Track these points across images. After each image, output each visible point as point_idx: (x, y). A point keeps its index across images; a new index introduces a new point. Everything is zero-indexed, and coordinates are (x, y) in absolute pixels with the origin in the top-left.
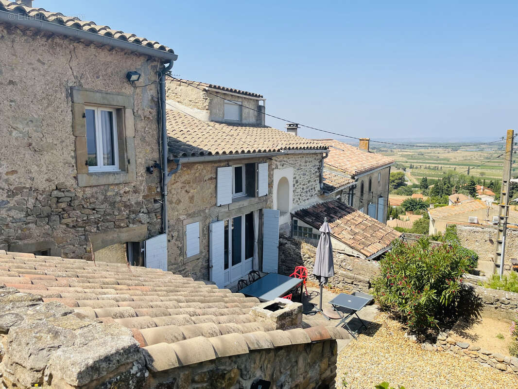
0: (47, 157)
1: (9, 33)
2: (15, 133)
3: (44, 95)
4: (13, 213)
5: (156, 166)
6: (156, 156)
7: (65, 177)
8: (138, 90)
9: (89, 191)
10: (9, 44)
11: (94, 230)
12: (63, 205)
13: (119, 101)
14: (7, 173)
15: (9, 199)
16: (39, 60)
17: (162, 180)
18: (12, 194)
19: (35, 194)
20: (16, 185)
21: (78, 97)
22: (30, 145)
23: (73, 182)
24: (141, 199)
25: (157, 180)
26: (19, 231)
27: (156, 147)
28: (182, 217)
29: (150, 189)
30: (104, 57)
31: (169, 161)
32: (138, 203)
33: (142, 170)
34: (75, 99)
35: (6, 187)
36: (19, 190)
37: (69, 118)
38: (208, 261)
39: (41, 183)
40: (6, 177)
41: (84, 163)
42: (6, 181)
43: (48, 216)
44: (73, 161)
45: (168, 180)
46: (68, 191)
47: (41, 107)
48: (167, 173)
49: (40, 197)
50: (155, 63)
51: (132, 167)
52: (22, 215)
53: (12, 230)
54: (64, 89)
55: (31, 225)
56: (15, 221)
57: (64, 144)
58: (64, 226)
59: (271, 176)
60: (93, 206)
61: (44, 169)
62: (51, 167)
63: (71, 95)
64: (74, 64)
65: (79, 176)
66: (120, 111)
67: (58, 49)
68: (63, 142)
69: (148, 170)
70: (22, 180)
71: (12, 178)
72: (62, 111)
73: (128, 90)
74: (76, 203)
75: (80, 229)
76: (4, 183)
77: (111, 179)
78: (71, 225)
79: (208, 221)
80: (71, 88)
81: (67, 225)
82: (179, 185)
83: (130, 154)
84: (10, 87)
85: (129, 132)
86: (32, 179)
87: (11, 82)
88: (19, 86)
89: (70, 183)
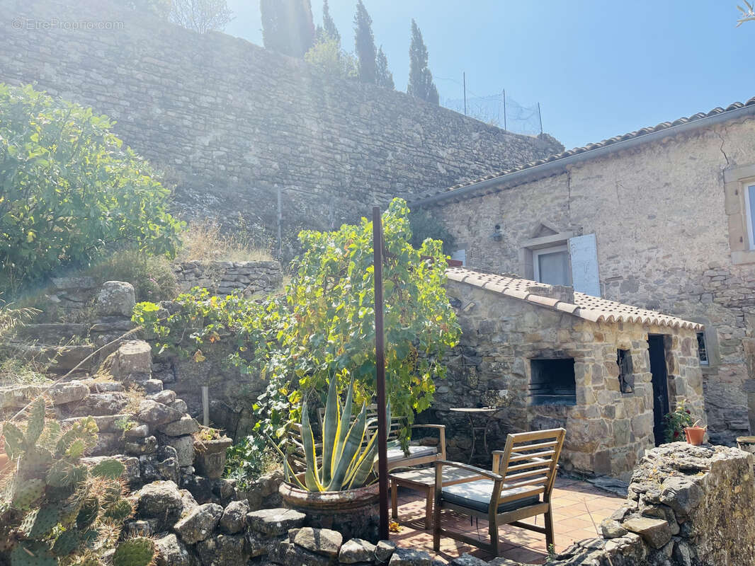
0: (699, 239)
1: (665, 147)
2: (670, 224)
3: (696, 186)
4: (667, 290)
7: (718, 256)
9: (746, 269)
10: (665, 155)
12: (717, 284)
14: (664, 257)
15: (665, 279)
16: (691, 158)
18: (667, 274)
19: (688, 274)
20: (670, 266)
21: (730, 177)
22: (684, 231)
23: (726, 260)
26: (674, 306)
34: (727, 179)
35: (663, 268)
36: (673, 271)
37: (721, 198)
39: (693, 264)
40: (663, 260)
41: (739, 239)
42: (662, 264)
43: (701, 294)
44: (726, 240)
46: (723, 270)
47: (693, 197)
49: (693, 277)
52: (676, 292)
53: (668, 305)
54: (715, 174)
55: (684, 302)
56: (670, 297)
57: (717, 225)
58: (719, 305)
61: (696, 250)
62: (703, 249)
63: (723, 177)
64: (727, 148)
65: (733, 254)
67: (709, 140)
68: (715, 223)
70: (676, 262)
71: (667, 261)
72: (714, 195)
74: (731, 282)
75: (735, 309)
76: (661, 266)
78: (726, 304)
80: (724, 171)
81: (722, 304)
84: (665, 189)
86: (685, 261)
87: (667, 184)
88: (673, 186)
89: (723, 261)
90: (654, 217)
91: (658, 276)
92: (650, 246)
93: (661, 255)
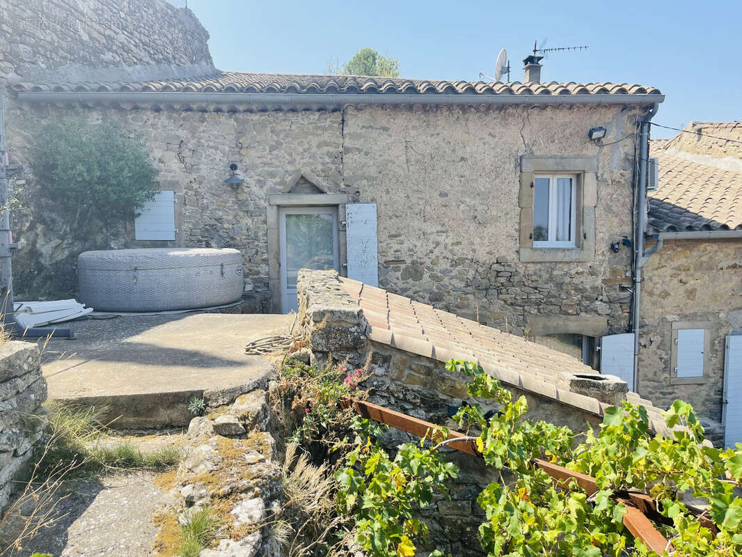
0: (490, 229)
1: (464, 113)
2: (462, 207)
3: (492, 168)
4: (454, 282)
5: (626, 242)
6: (627, 229)
7: (507, 250)
8: (605, 149)
9: (531, 268)
10: (464, 123)
11: (534, 311)
12: (503, 280)
13: (579, 165)
14: (453, 244)
15: (452, 268)
16: (490, 134)
17: (633, 260)
18: (455, 263)
19: (476, 266)
20: (459, 255)
21: (528, 166)
22: (476, 217)
23: (515, 256)
24: (599, 283)
25: (626, 261)
26: (459, 300)
27: (627, 219)
28: (669, 318)
29: (614, 272)
30: (563, 117)
31: (646, 236)
32: (594, 288)
33: (604, 247)
34: (524, 169)
35: (451, 257)
36: (461, 261)
37: (516, 189)
38: (721, 392)
39: (482, 256)
40: (451, 248)
41: (529, 236)
42: (451, 251)
43: (487, 289)
44: (517, 235)
45: (641, 261)
46: (509, 266)
47: (488, 180)
48: (641, 252)
49: (480, 270)
50: (633, 112)
51: (588, 243)
52: (463, 284)
53: (452, 298)
54: (513, 159)
55: (469, 296)
56: (455, 289)
57: (509, 217)
58: (502, 302)
60: (535, 284)
61: (486, 241)
62: (493, 240)
63: (520, 165)
64: (526, 132)
65: (522, 251)
66: (579, 176)
67: (510, 119)
68: (507, 214)
69: (613, 249)
70: (465, 252)
71: (456, 248)
72: (509, 183)
73: (592, 150)
74: (516, 279)
75: (518, 308)
76: (449, 253)
77: (560, 256)
78: (509, 301)
79: (722, 332)
80: (521, 158)
81: (505, 302)
82: (668, 271)
83: (588, 227)
84: (461, 163)
85: (589, 200)
86: (474, 251)
87: (463, 159)
88: (469, 162)
89: (511, 257)
90: (446, 195)
91: (444, 265)
92: (439, 228)
93: (449, 241)
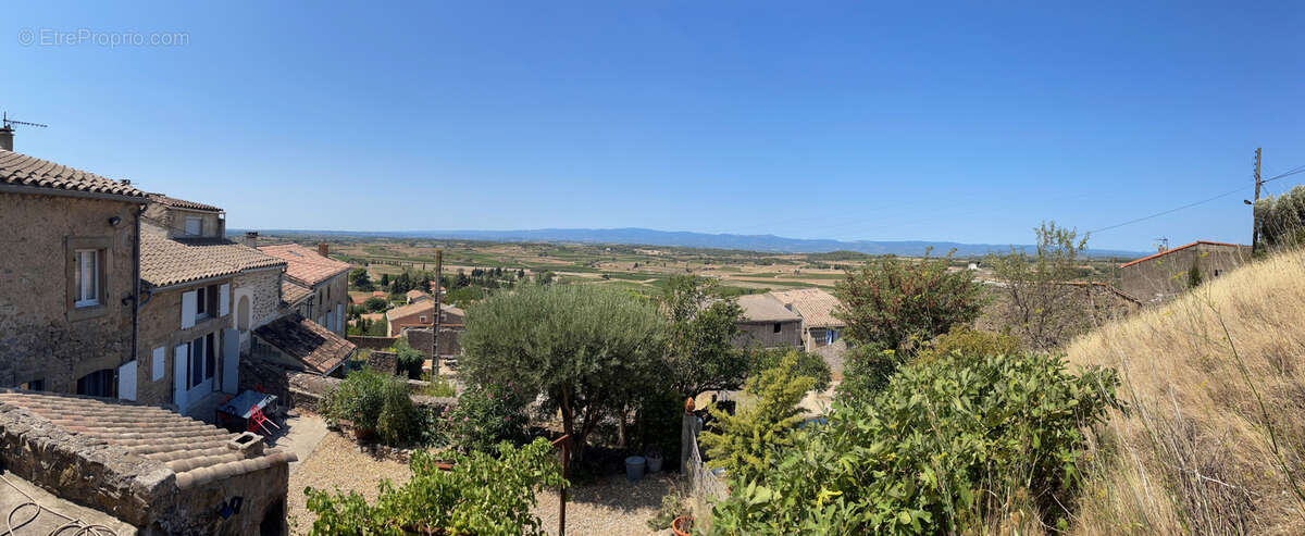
0: (46, 298)
1: (23, 199)
2: (24, 281)
3: (46, 247)
4: (20, 349)
5: (131, 297)
6: (130, 288)
7: (58, 313)
8: (118, 231)
9: (75, 326)
10: (23, 208)
11: (78, 360)
12: (55, 339)
13: (103, 243)
14: (18, 315)
15: (17, 337)
16: (44, 218)
17: (134, 311)
19: (36, 331)
20: (23, 324)
21: (70, 244)
22: (34, 289)
23: (64, 317)
24: (116, 329)
25: (131, 310)
27: (131, 281)
28: (150, 343)
29: (124, 319)
30: (92, 206)
31: (142, 292)
32: (113, 333)
33: (118, 302)
34: (68, 246)
35: (15, 326)
36: (25, 329)
37: (63, 264)
38: (172, 383)
39: (41, 322)
40: (16, 319)
41: (73, 300)
42: (16, 322)
43: (44, 350)
44: (64, 300)
45: (139, 310)
46: (60, 327)
47: (43, 257)
48: (139, 303)
49: (40, 334)
50: (131, 207)
51: (110, 301)
52: (26, 350)
54: (60, 239)
56: (21, 354)
57: (58, 286)
59: (232, 295)
60: (77, 338)
61: (43, 309)
62: (48, 307)
63: (66, 243)
64: (69, 216)
65: (69, 313)
66: (102, 251)
67: (58, 208)
69: (124, 301)
70: (27, 320)
71: (20, 318)
72: (58, 258)
73: (110, 232)
74: (66, 336)
76: (14, 324)
77: (94, 313)
79: (172, 345)
80: (66, 237)
81: (58, 357)
82: (148, 312)
83: (109, 289)
84: (22, 244)
85: (109, 269)
86: (35, 318)
87: (23, 239)
88: (29, 242)
89: (62, 319)
90: (10, 272)
91: (11, 334)
92: (6, 302)
93: (14, 313)
